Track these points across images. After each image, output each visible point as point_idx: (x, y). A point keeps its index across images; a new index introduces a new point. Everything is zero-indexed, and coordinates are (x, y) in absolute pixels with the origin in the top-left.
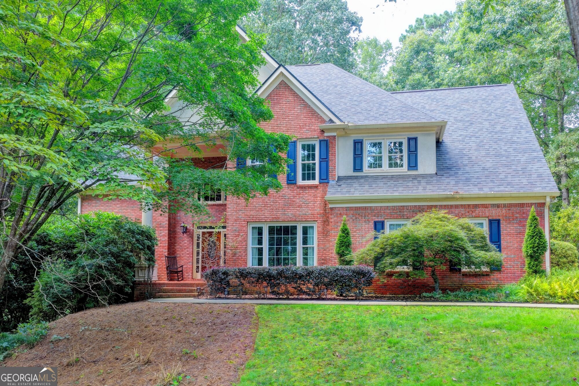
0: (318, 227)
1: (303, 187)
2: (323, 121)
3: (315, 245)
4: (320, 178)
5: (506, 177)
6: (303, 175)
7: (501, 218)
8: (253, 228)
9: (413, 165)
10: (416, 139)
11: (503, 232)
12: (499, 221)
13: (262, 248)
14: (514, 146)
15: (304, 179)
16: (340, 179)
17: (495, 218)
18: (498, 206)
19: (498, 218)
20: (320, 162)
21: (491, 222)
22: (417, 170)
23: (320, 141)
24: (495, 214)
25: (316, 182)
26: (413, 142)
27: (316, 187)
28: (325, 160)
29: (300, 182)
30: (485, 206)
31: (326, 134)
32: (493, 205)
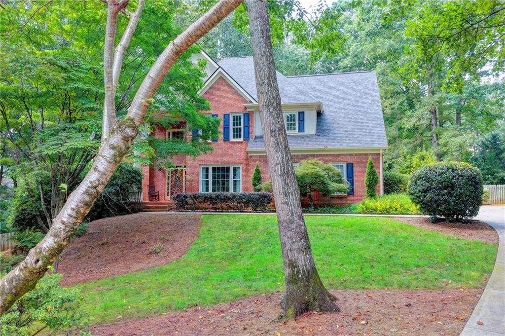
0: (243, 168)
1: (233, 143)
2: (246, 102)
3: (241, 179)
4: (244, 137)
5: (358, 137)
6: (234, 135)
7: (354, 162)
8: (203, 168)
9: (302, 129)
10: (303, 113)
11: (355, 171)
12: (352, 164)
13: (208, 181)
14: (368, 116)
15: (234, 137)
16: (256, 137)
17: (350, 162)
18: (352, 155)
19: (352, 162)
20: (244, 127)
21: (347, 165)
22: (304, 132)
23: (244, 114)
24: (350, 160)
25: (241, 140)
26: (301, 115)
27: (241, 143)
28: (247, 126)
29: (232, 139)
30: (344, 155)
31: (247, 110)
32: (349, 155)
